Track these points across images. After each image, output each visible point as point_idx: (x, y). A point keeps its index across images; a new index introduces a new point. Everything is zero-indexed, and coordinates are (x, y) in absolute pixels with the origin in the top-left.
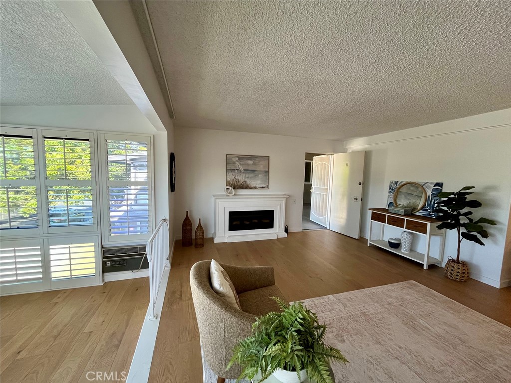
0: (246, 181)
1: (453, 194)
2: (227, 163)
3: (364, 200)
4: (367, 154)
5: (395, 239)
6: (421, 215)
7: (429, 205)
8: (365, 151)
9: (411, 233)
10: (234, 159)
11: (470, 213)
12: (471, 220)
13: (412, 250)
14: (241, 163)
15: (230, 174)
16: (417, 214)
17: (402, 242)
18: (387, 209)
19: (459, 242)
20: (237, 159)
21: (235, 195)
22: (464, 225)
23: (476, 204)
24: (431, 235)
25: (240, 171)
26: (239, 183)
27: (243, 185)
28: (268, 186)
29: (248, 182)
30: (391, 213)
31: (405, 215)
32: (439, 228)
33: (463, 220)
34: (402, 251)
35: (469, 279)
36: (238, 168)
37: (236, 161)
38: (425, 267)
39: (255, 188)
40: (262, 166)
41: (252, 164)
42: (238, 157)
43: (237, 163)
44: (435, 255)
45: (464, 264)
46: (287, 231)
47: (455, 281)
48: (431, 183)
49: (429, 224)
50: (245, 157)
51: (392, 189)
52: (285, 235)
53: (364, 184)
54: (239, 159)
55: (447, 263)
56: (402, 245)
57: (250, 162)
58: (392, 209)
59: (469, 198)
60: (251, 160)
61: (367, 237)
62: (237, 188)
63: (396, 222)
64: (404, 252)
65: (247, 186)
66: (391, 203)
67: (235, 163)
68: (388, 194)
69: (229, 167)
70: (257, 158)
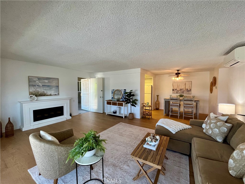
0: (44, 92)
1: (128, 93)
2: (29, 82)
3: (103, 97)
4: (103, 79)
5: (115, 110)
6: (121, 100)
7: (123, 97)
8: (103, 78)
9: (119, 107)
10: (35, 79)
11: (132, 98)
12: (133, 100)
13: (120, 113)
14: (40, 81)
16: (120, 100)
17: (117, 111)
18: (111, 100)
19: (131, 107)
20: (37, 79)
21: (37, 100)
22: (131, 102)
23: (133, 95)
24: (124, 107)
25: (40, 86)
26: (39, 93)
27: (42, 94)
28: (59, 94)
29: (45, 92)
30: (113, 101)
31: (117, 101)
32: (126, 104)
33: (131, 101)
34: (117, 114)
35: (134, 118)
36: (38, 84)
37: (37, 80)
38: (124, 118)
39: (51, 95)
40: (54, 84)
41: (48, 82)
42: (38, 78)
44: (126, 113)
45: (132, 114)
46: (71, 115)
47: (131, 119)
48: (123, 90)
49: (123, 103)
50: (43, 78)
51: (113, 92)
52: (70, 118)
53: (103, 91)
54: (38, 79)
55: (129, 115)
56: (117, 112)
57: (46, 81)
58: (113, 100)
59: (132, 94)
60: (47, 80)
61: (106, 111)
62: (38, 96)
63: (114, 104)
64: (118, 114)
65: (45, 94)
66: (112, 97)
67: (35, 82)
68: (111, 94)
69: (31, 84)
70: (51, 79)
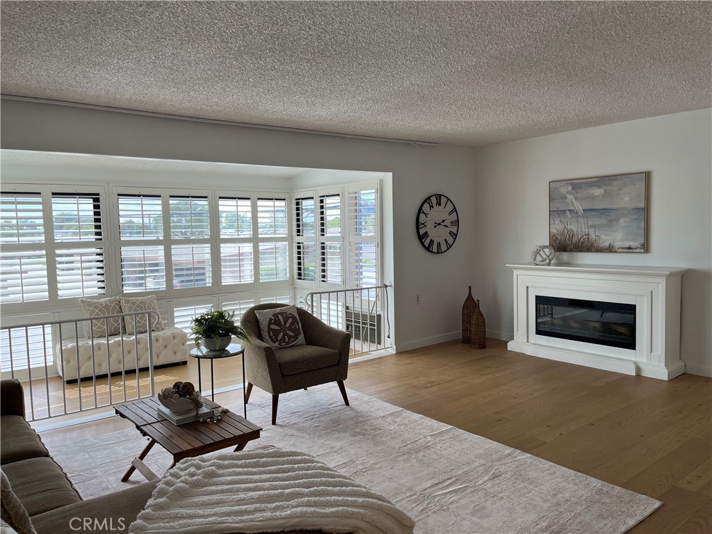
0: (588, 234)
2: (551, 199)
10: (563, 190)
14: (579, 195)
20: (570, 188)
27: (582, 243)
28: (646, 246)
29: (593, 236)
36: (572, 208)
37: (568, 192)
39: (610, 249)
41: (603, 196)
42: (571, 184)
43: (569, 197)
50: (586, 183)
54: (573, 189)
57: (598, 192)
60: (599, 186)
65: (593, 245)
67: (564, 198)
69: (557, 206)
70: (615, 180)
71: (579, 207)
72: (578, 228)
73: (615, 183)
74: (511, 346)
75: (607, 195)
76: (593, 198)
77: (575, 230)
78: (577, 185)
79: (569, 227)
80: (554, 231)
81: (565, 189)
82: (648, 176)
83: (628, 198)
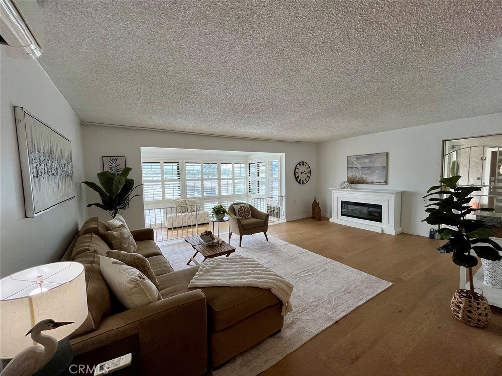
0: (363, 177)
2: (348, 163)
10: (353, 160)
14: (359, 162)
15: (350, 171)
20: (356, 159)
25: (358, 168)
26: (357, 179)
27: (360, 180)
29: (365, 178)
36: (356, 167)
37: (355, 161)
39: (372, 183)
42: (356, 157)
43: (355, 162)
50: (362, 157)
52: (393, 232)
57: (367, 160)
60: (368, 158)
62: (356, 183)
65: (365, 181)
67: (353, 163)
69: (349, 166)
71: (359, 166)
72: (359, 175)
73: (374, 157)
74: (331, 220)
75: (370, 161)
76: (365, 163)
77: (357, 175)
78: (358, 158)
79: (355, 174)
80: (349, 176)
81: (354, 159)
82: (387, 154)
83: (379, 163)
